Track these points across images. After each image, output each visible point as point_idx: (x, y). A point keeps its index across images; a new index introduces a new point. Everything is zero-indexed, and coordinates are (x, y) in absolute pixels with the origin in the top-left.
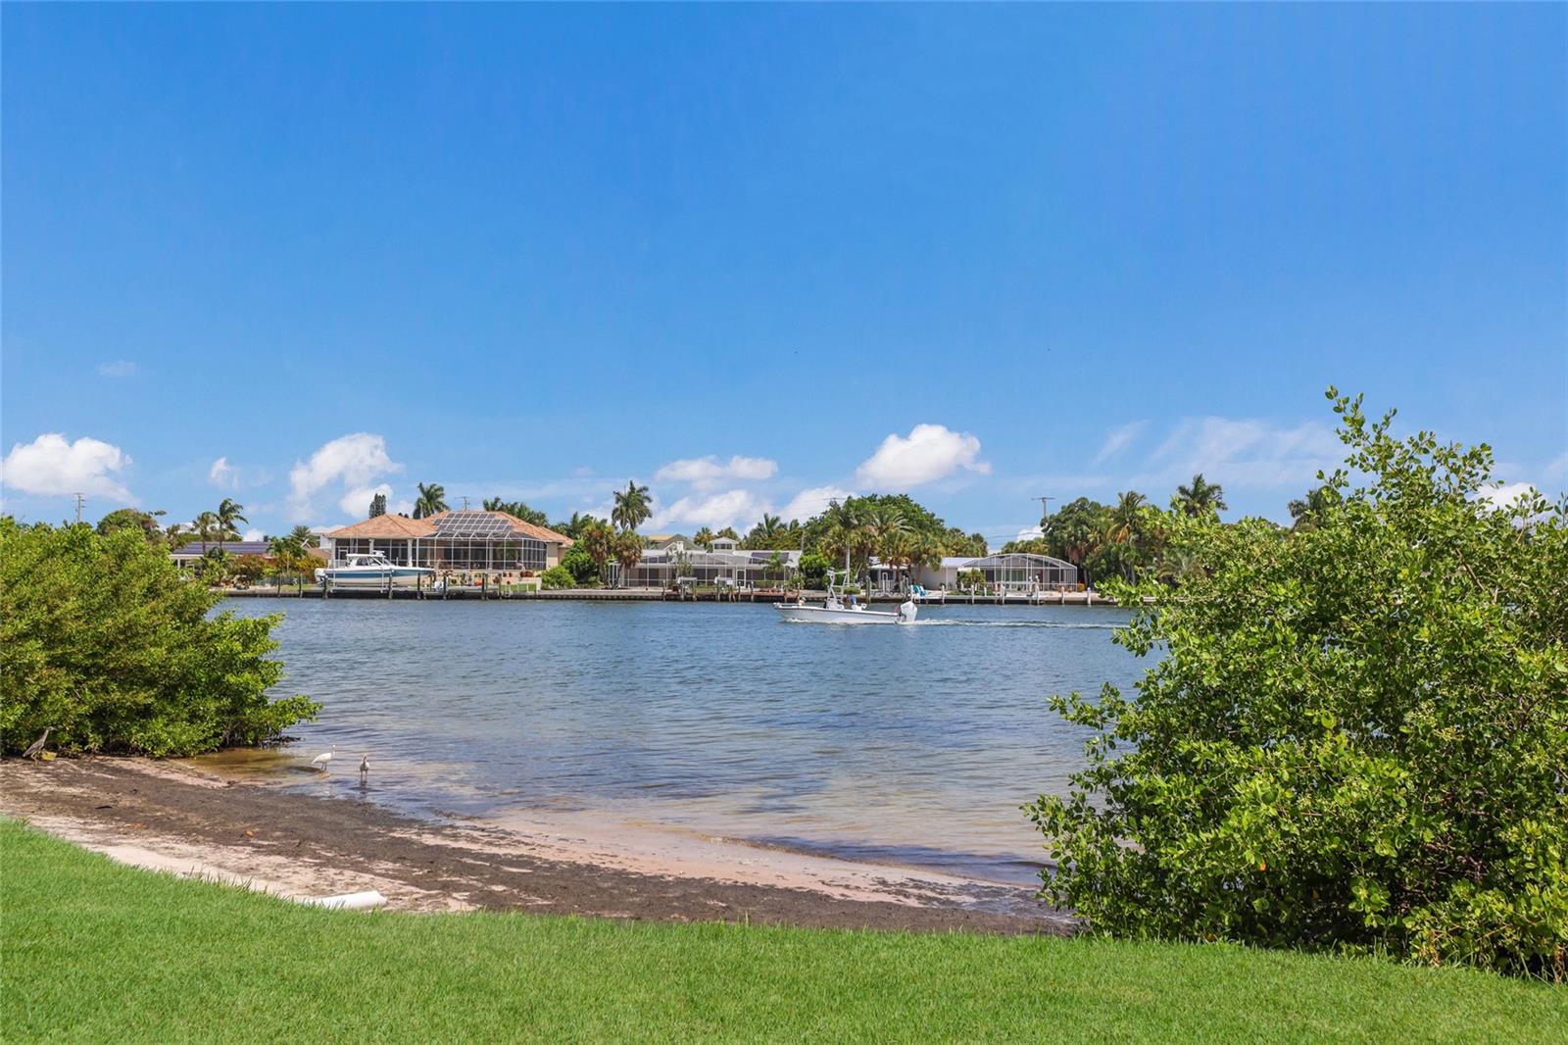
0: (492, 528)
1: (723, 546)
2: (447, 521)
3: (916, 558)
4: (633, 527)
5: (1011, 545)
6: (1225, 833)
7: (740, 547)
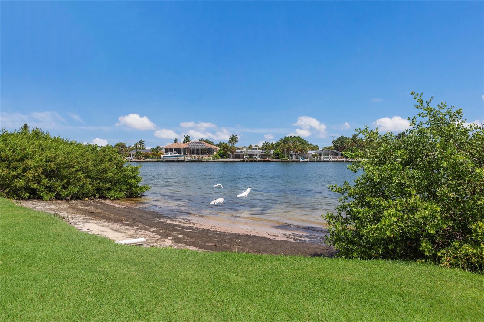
0: (201, 145)
1: (255, 149)
2: (190, 144)
3: (301, 151)
4: (234, 144)
5: (325, 147)
6: (380, 226)
7: (259, 149)
